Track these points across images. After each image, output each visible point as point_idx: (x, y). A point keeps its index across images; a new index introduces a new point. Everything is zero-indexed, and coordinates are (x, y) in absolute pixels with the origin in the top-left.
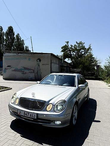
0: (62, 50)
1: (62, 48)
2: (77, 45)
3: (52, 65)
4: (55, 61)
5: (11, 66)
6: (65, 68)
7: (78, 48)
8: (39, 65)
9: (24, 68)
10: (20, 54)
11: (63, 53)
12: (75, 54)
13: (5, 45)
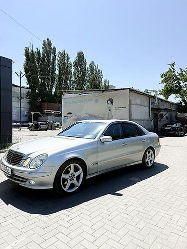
1: (162, 77)
3: (132, 109)
5: (72, 113)
8: (110, 110)
10: (84, 95)
11: (164, 85)
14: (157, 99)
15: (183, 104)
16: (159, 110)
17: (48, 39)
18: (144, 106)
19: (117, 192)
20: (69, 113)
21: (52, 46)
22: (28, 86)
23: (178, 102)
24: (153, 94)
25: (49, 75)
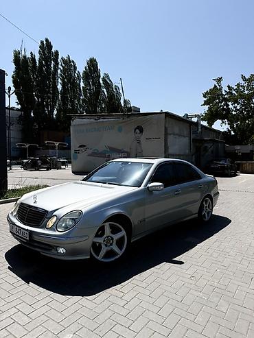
0: (205, 99)
1: (205, 96)
2: (242, 83)
3: (169, 140)
4: (176, 130)
5: (85, 146)
6: (209, 145)
7: (246, 92)
8: (139, 142)
9: (110, 148)
10: (101, 120)
11: (206, 107)
12: (238, 108)
13: (83, 100)
14: (200, 127)
15: (233, 133)
16: (202, 141)
17: (47, 40)
18: (184, 136)
19: (175, 259)
20: (80, 146)
21: (53, 50)
22: (19, 107)
23: (225, 130)
24: (195, 120)
25: (49, 92)
